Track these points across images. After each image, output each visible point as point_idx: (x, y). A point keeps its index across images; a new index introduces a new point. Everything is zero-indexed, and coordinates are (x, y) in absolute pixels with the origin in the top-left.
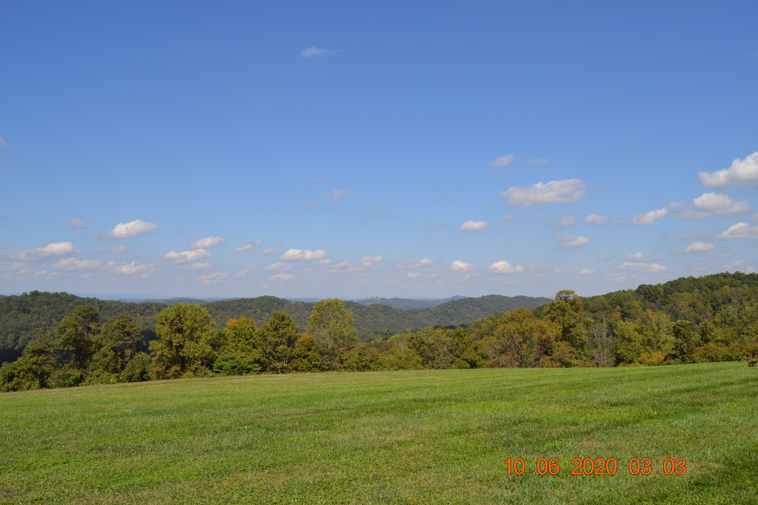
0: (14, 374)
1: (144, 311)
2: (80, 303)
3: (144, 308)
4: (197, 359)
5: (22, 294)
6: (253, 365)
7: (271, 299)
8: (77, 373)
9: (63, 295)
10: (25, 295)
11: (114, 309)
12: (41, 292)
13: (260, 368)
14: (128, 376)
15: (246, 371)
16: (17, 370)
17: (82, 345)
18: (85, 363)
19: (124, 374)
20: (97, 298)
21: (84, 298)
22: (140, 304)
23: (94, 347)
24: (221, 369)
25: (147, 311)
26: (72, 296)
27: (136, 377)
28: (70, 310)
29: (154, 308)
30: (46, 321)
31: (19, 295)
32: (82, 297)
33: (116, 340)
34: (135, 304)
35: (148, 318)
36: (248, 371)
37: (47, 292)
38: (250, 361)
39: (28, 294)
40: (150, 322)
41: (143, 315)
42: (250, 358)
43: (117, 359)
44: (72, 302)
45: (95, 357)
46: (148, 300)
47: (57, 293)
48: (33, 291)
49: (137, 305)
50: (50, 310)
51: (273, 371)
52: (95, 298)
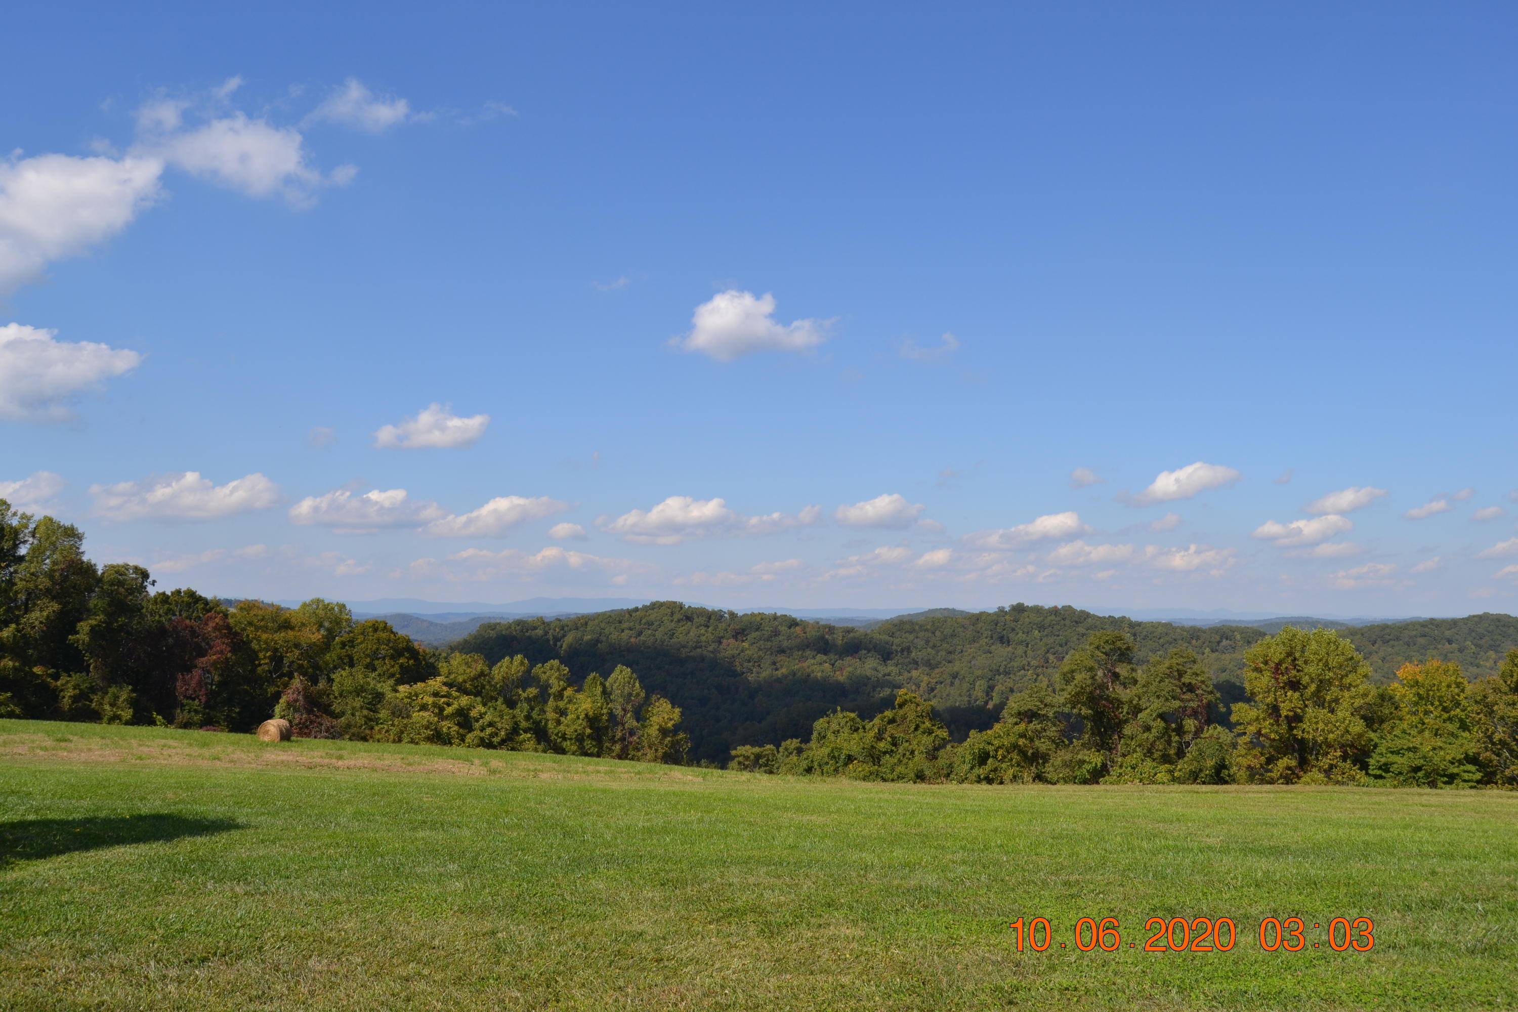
0: (989, 752)
1: (1219, 643)
2: (1096, 627)
3: (1218, 639)
4: (1333, 746)
5: (997, 610)
6: (1462, 767)
7: (1499, 621)
8: (1096, 759)
9: (1066, 611)
10: (1001, 610)
11: (1160, 638)
12: (1028, 606)
13: (1478, 776)
14: (1191, 771)
15: (1446, 779)
16: (992, 745)
17: (1104, 706)
18: (1111, 741)
19: (1183, 766)
20: (1127, 617)
21: (1104, 618)
22: (1210, 629)
23: (1125, 710)
24: (1387, 771)
25: (1225, 643)
26: (1082, 612)
27: (1206, 775)
28: (1078, 639)
29: (1238, 637)
30: (1038, 659)
31: (991, 611)
32: (1101, 615)
33: (1167, 700)
34: (1199, 630)
35: (1227, 656)
36: (1451, 779)
37: (1038, 606)
38: (1453, 759)
39: (1007, 609)
40: (1231, 665)
41: (1217, 651)
42: (1454, 751)
43: (1170, 737)
44: (1082, 625)
45: (1127, 730)
46: (1226, 621)
47: (1056, 607)
48: (1015, 603)
49: (1204, 632)
50: (1045, 640)
51: (1510, 784)
52: (1125, 617)
